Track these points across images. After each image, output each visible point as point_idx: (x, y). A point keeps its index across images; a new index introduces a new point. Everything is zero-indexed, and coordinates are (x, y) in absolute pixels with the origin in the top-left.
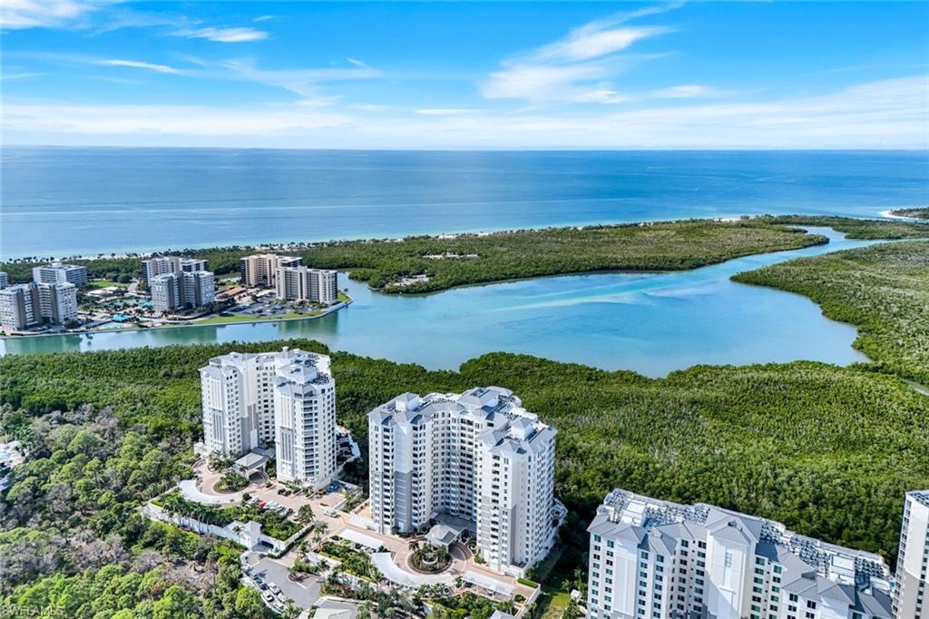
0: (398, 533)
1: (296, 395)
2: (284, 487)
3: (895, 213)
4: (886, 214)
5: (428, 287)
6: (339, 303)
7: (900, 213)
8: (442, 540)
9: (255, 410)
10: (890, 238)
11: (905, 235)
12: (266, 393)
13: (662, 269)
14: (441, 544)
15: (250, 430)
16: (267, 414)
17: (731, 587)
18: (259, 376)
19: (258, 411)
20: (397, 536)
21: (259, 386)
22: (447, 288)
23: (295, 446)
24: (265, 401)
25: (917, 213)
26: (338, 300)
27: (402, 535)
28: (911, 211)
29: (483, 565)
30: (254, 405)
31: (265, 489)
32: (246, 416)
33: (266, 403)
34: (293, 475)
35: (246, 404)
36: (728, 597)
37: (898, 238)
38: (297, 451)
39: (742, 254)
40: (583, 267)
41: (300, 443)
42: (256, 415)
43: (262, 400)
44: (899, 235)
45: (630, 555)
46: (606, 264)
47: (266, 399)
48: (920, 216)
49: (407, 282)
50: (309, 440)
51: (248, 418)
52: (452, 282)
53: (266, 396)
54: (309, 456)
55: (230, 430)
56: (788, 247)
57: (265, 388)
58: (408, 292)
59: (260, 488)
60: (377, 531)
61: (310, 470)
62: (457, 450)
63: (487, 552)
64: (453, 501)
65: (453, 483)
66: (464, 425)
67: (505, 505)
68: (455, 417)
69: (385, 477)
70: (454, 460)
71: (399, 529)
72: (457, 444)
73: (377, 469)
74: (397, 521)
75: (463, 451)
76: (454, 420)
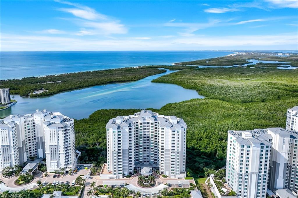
0: (125, 177)
1: (59, 128)
2: (54, 174)
3: (175, 64)
4: (173, 64)
5: (50, 93)
6: (12, 103)
7: (176, 64)
8: (149, 173)
9: (25, 143)
10: (180, 69)
11: (183, 69)
12: (29, 133)
13: (130, 81)
14: (148, 174)
15: (23, 153)
16: (30, 144)
17: (285, 151)
18: (25, 125)
19: (26, 143)
20: (125, 178)
21: (26, 131)
22: (58, 93)
23: (59, 153)
24: (29, 137)
25: (181, 64)
26: (11, 101)
27: (127, 177)
28: (179, 63)
29: (167, 178)
30: (25, 140)
31: (44, 177)
32: (22, 146)
33: (29, 139)
34: (58, 167)
35: (21, 140)
36: (283, 155)
37: (182, 69)
38: (60, 155)
39: (148, 75)
40: (104, 82)
41: (62, 150)
42: (25, 144)
43: (27, 137)
44: (182, 68)
45: (257, 148)
46: (111, 81)
47: (29, 136)
48: (182, 64)
49: (37, 93)
50: (66, 148)
51: (23, 147)
52: (59, 91)
53: (29, 135)
54: (67, 156)
55: (15, 154)
56: (158, 73)
57: (29, 131)
58: (41, 96)
59: (41, 178)
60: (115, 179)
61: (67, 162)
62: (142, 136)
63: (168, 172)
64: (141, 158)
65: (141, 150)
66: (145, 125)
67: (178, 150)
68: (142, 122)
69: (119, 153)
70: (141, 141)
71: (125, 174)
72: (142, 134)
73: (115, 150)
74: (123, 172)
75: (145, 136)
76: (141, 124)
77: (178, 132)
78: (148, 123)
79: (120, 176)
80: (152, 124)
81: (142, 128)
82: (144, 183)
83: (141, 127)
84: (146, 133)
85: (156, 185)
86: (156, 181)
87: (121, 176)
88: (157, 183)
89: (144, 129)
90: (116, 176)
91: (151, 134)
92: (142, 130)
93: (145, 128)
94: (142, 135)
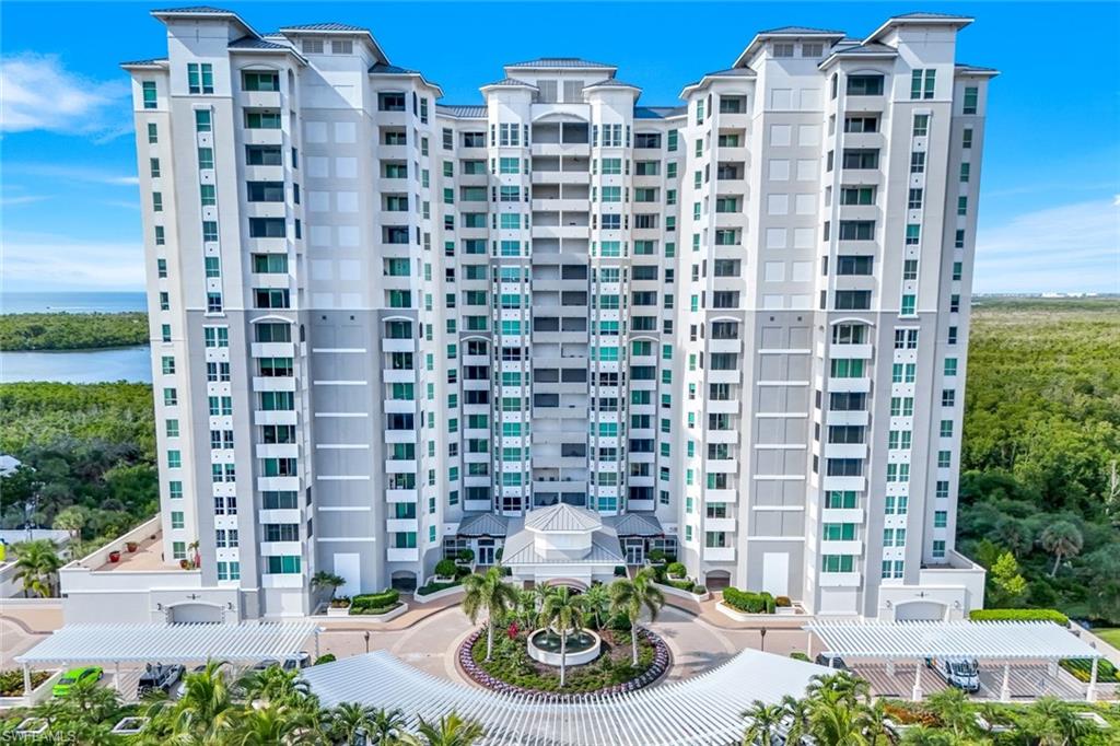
0: (341, 602)
14: (581, 573)
20: (339, 615)
27: (361, 605)
62: (522, 255)
63: (784, 558)
64: (511, 467)
65: (511, 392)
66: (547, 149)
67: (908, 300)
68: (517, 119)
69: (265, 332)
70: (511, 303)
71: (339, 582)
72: (523, 235)
73: (215, 301)
74: (322, 553)
75: (546, 257)
76: (509, 134)
77: (923, 84)
78: (577, 131)
79: (285, 597)
80: (611, 134)
81: (517, 180)
82: (541, 656)
83: (508, 164)
84: (560, 231)
85: (674, 672)
86: (668, 641)
87: (290, 590)
88: (678, 659)
89: (540, 190)
90: (242, 596)
91: (598, 235)
92: (516, 198)
93: (547, 177)
94: (517, 244)
